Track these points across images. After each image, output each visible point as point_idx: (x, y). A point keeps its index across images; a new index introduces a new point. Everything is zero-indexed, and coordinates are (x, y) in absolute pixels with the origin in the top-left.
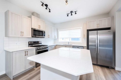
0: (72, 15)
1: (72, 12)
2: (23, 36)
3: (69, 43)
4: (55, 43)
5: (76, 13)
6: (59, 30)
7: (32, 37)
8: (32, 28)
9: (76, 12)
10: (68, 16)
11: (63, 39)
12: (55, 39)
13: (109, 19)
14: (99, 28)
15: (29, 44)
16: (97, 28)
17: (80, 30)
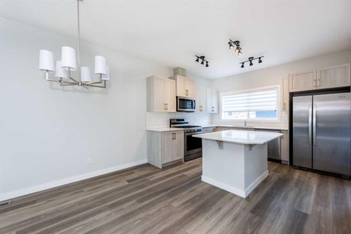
0: (251, 64)
1: (251, 59)
2: (167, 111)
3: (246, 122)
4: (211, 123)
5: (260, 62)
6: (221, 94)
7: (177, 110)
8: (177, 97)
9: (261, 59)
10: (243, 66)
11: (230, 113)
12: (212, 114)
13: (345, 67)
14: (318, 88)
15: (171, 123)
16: (315, 89)
17: (275, 91)
